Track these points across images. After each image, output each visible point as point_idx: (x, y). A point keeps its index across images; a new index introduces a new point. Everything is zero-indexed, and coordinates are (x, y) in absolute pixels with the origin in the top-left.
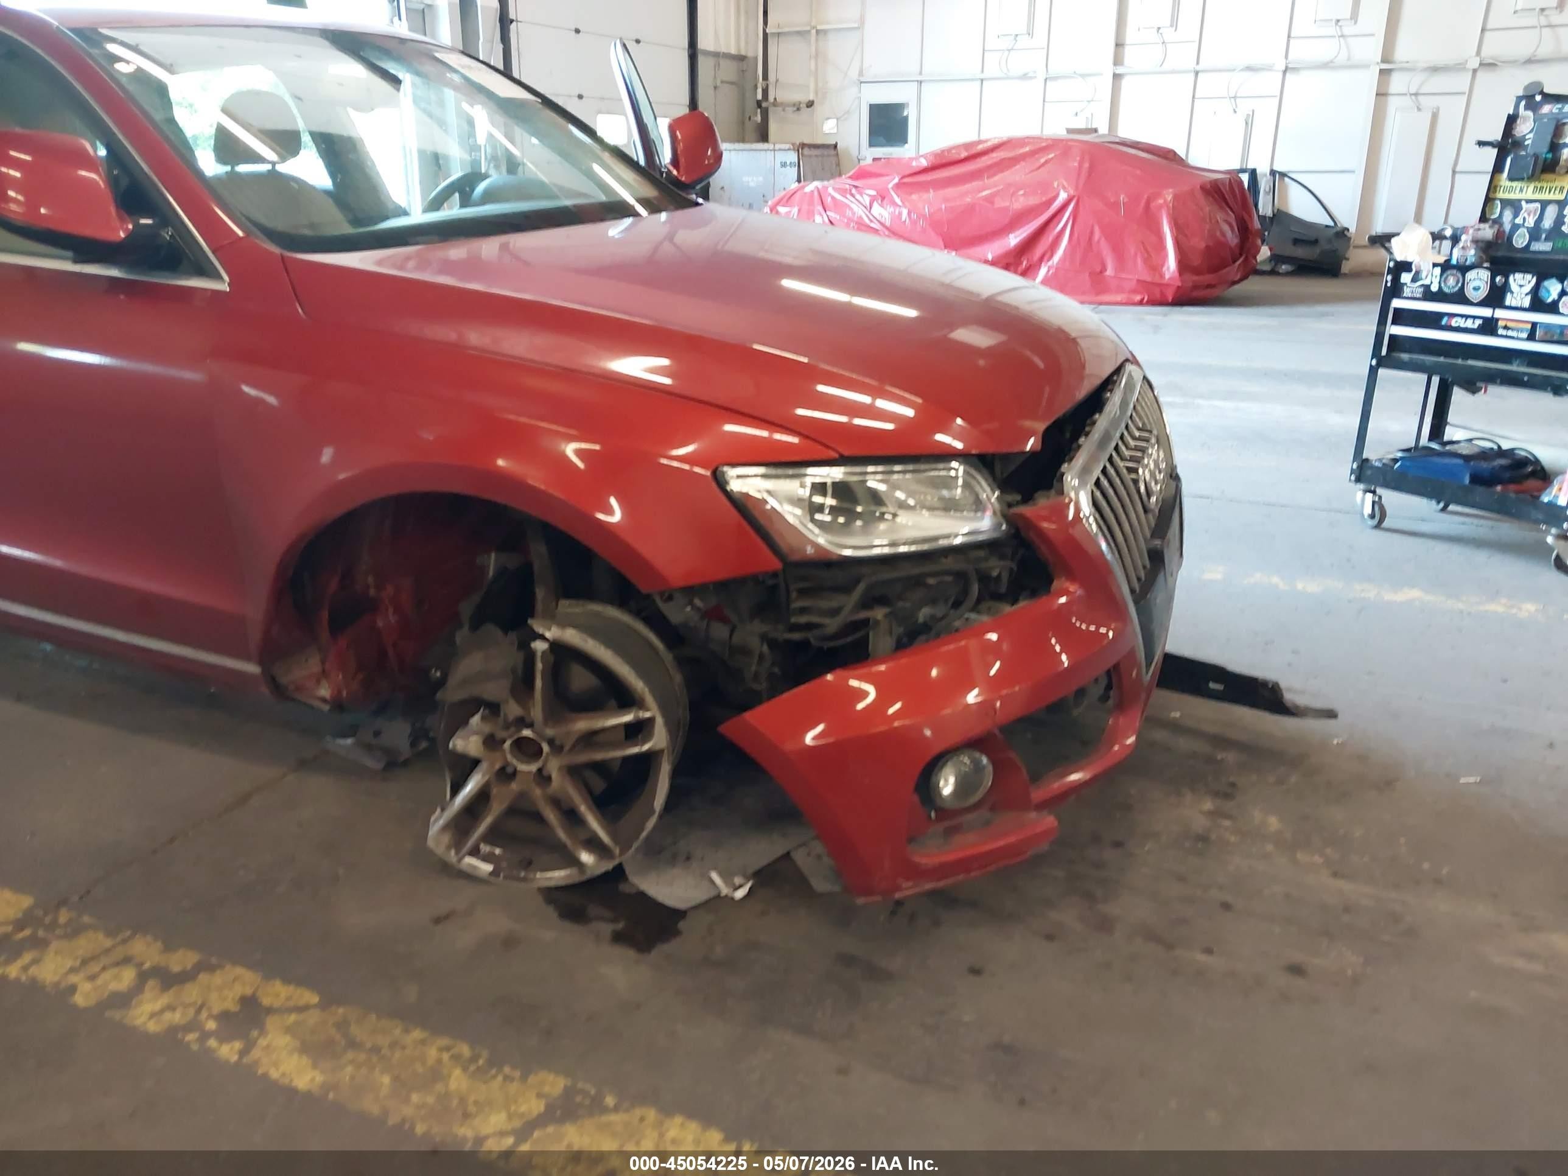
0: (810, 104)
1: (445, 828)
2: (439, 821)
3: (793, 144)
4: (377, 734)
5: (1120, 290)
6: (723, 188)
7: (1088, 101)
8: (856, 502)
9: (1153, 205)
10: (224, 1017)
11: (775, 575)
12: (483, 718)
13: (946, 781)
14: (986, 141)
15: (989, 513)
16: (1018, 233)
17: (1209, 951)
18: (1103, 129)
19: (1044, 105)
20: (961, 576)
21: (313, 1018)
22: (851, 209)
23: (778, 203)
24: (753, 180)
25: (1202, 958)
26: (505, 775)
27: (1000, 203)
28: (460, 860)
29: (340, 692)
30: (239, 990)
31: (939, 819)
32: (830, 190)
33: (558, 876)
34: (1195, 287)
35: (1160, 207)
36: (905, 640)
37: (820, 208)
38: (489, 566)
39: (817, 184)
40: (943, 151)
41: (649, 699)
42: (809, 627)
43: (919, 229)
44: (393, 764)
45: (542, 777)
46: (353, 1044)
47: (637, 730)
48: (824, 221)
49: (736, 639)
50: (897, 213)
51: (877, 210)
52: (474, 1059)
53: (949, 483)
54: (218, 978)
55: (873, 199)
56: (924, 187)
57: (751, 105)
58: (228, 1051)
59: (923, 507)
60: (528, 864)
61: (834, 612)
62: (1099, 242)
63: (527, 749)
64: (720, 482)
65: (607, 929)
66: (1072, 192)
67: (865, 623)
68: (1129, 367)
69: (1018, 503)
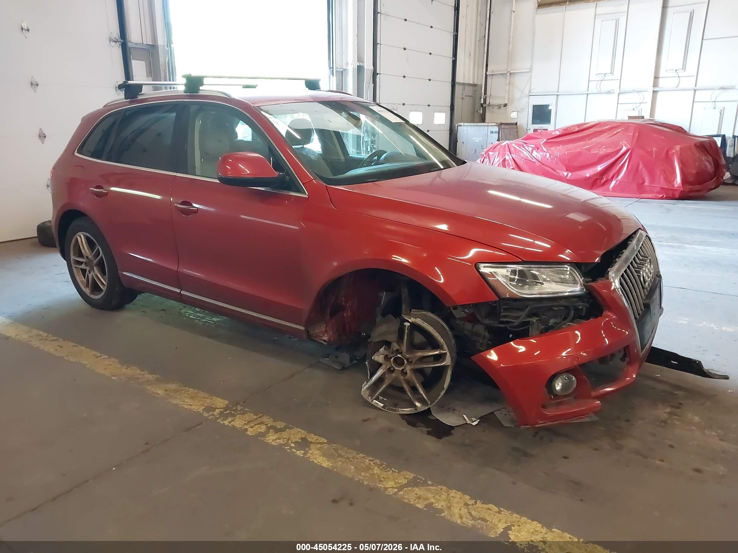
0: (505, 105)
1: (368, 388)
2: (365, 387)
3: (497, 123)
4: (337, 357)
5: (651, 192)
6: (463, 143)
7: (640, 103)
8: (527, 278)
9: (670, 153)
10: (296, 443)
11: (495, 302)
12: (385, 349)
13: (558, 384)
14: (588, 123)
15: (579, 285)
16: (601, 165)
17: (662, 461)
18: (647, 116)
19: (617, 105)
20: (567, 307)
21: (326, 446)
22: (523, 153)
23: (488, 151)
24: (477, 139)
25: (658, 462)
26: (390, 371)
27: (594, 151)
28: (372, 401)
29: (330, 338)
30: (300, 436)
31: (554, 399)
32: (513, 145)
33: (408, 410)
34: (691, 191)
35: (673, 154)
36: (544, 331)
37: (509, 153)
38: (382, 297)
39: (507, 142)
40: (567, 128)
41: (445, 347)
42: (507, 322)
43: (554, 162)
44: (344, 368)
45: (404, 373)
46: (340, 456)
47: (440, 357)
48: (510, 158)
49: (474, 330)
50: (544, 155)
51: (535, 153)
52: (382, 465)
53: (563, 273)
54: (293, 431)
55: (533, 149)
56: (559, 143)
57: (478, 105)
58: (300, 453)
59: (554, 281)
60: (396, 405)
61: (517, 318)
62: (642, 170)
63: (399, 362)
64: (477, 269)
65: (425, 430)
66: (629, 147)
67: (528, 323)
68: (640, 231)
69: (591, 282)
